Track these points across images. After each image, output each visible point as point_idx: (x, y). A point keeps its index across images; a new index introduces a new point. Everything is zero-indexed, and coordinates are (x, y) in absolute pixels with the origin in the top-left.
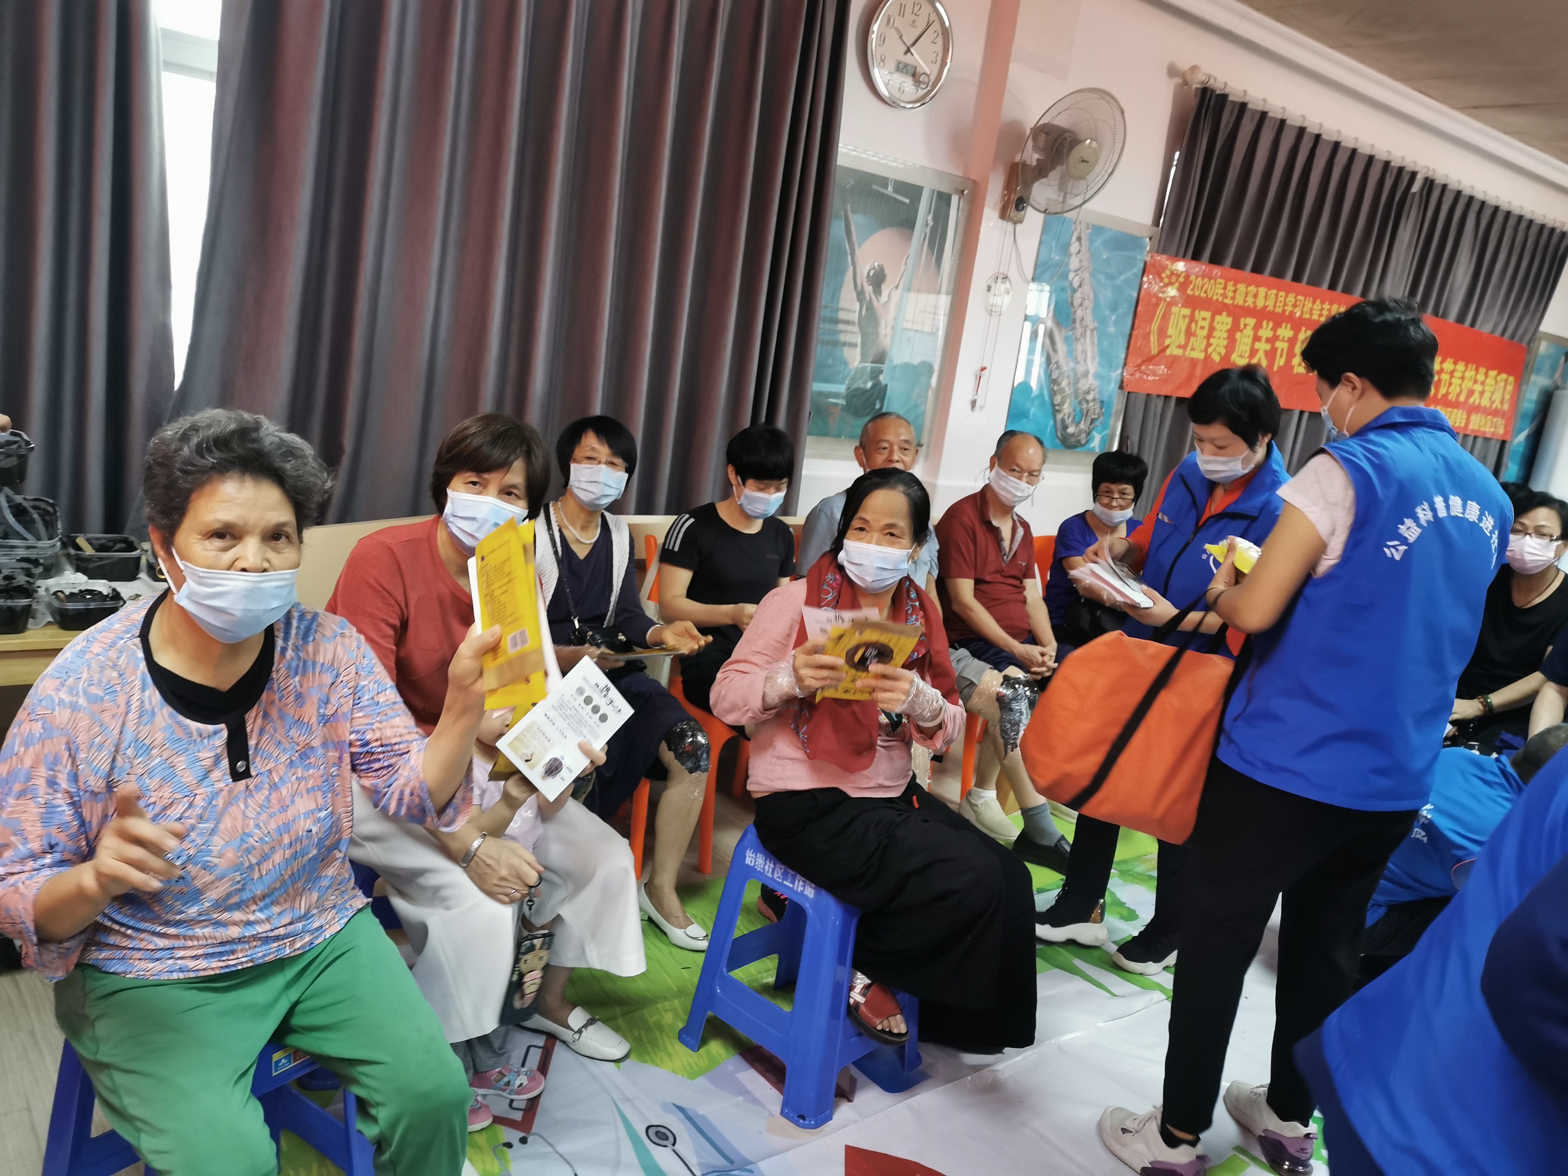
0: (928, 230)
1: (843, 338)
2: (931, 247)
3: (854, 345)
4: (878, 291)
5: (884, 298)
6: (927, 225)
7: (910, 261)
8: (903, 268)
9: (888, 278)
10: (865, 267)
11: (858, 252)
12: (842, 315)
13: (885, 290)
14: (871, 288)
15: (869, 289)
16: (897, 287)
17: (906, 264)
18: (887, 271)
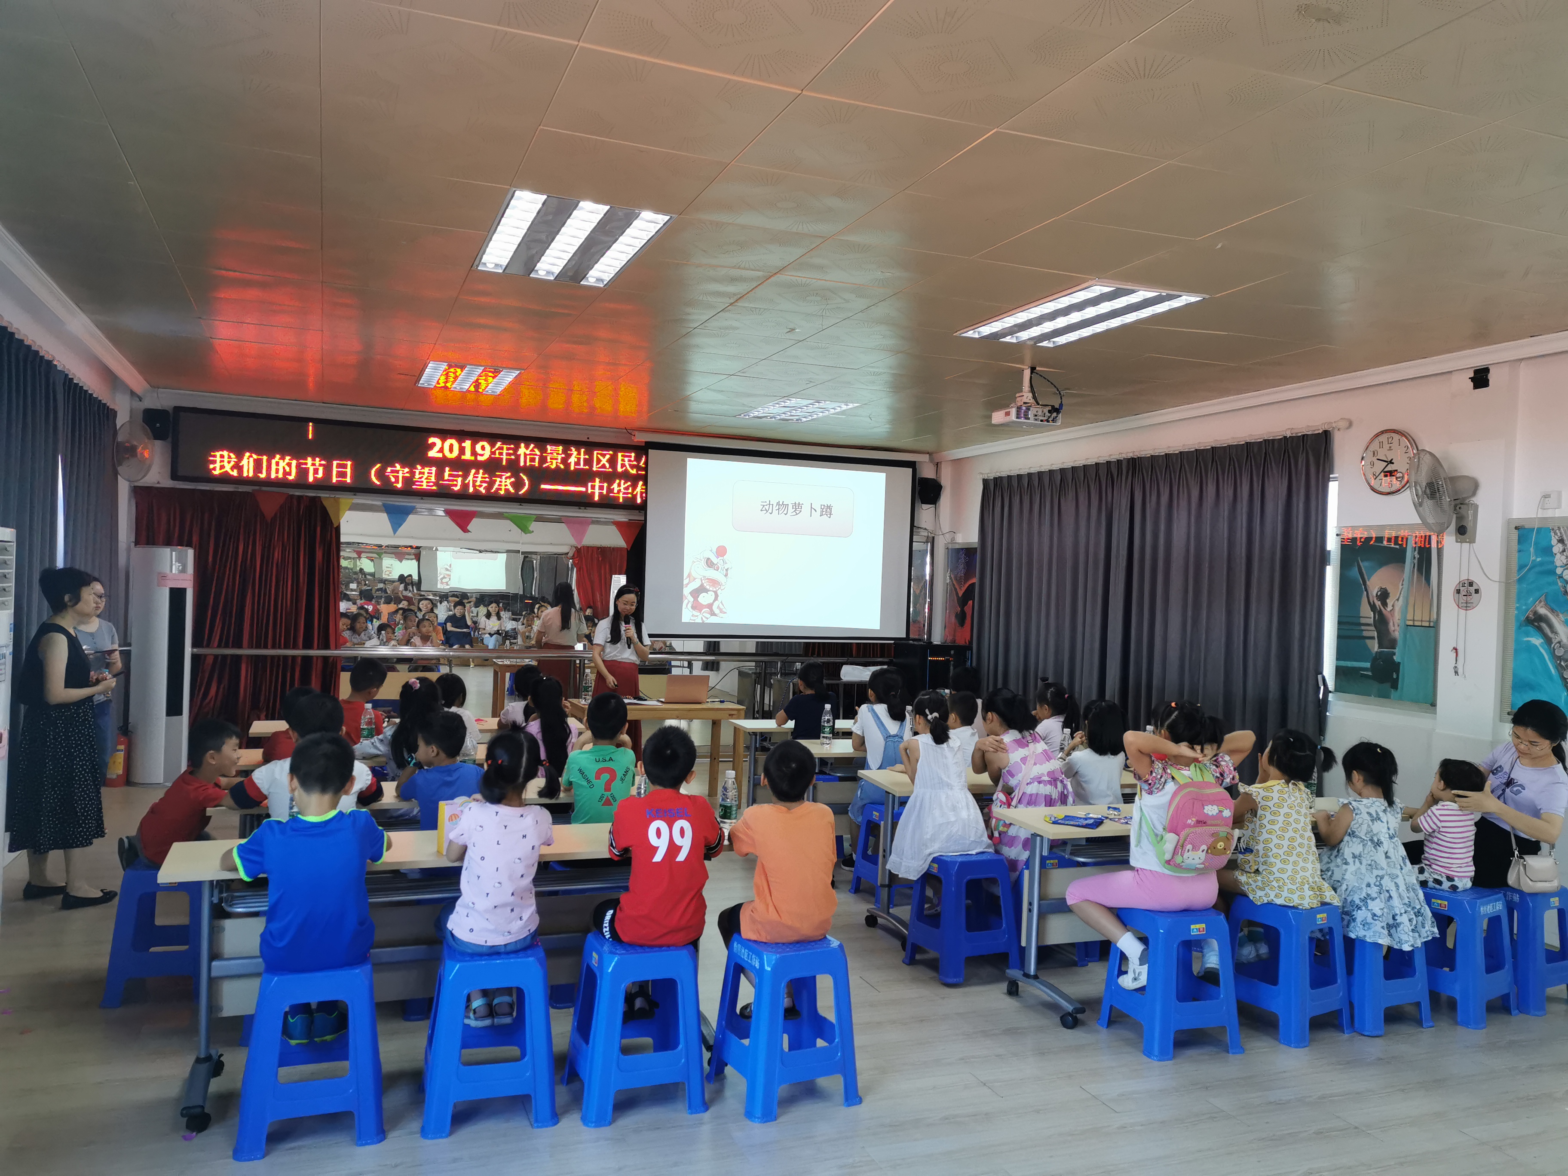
0: (1416, 561)
1: (1365, 634)
2: (1420, 570)
3: (1373, 638)
4: (1385, 604)
5: (1389, 608)
6: (1414, 558)
7: (1406, 583)
8: (1401, 587)
9: (1391, 595)
10: (1374, 591)
11: (1368, 583)
12: (1363, 621)
13: (1390, 602)
14: (1379, 602)
15: (1378, 603)
16: (1398, 600)
17: (1402, 585)
18: (1389, 591)
